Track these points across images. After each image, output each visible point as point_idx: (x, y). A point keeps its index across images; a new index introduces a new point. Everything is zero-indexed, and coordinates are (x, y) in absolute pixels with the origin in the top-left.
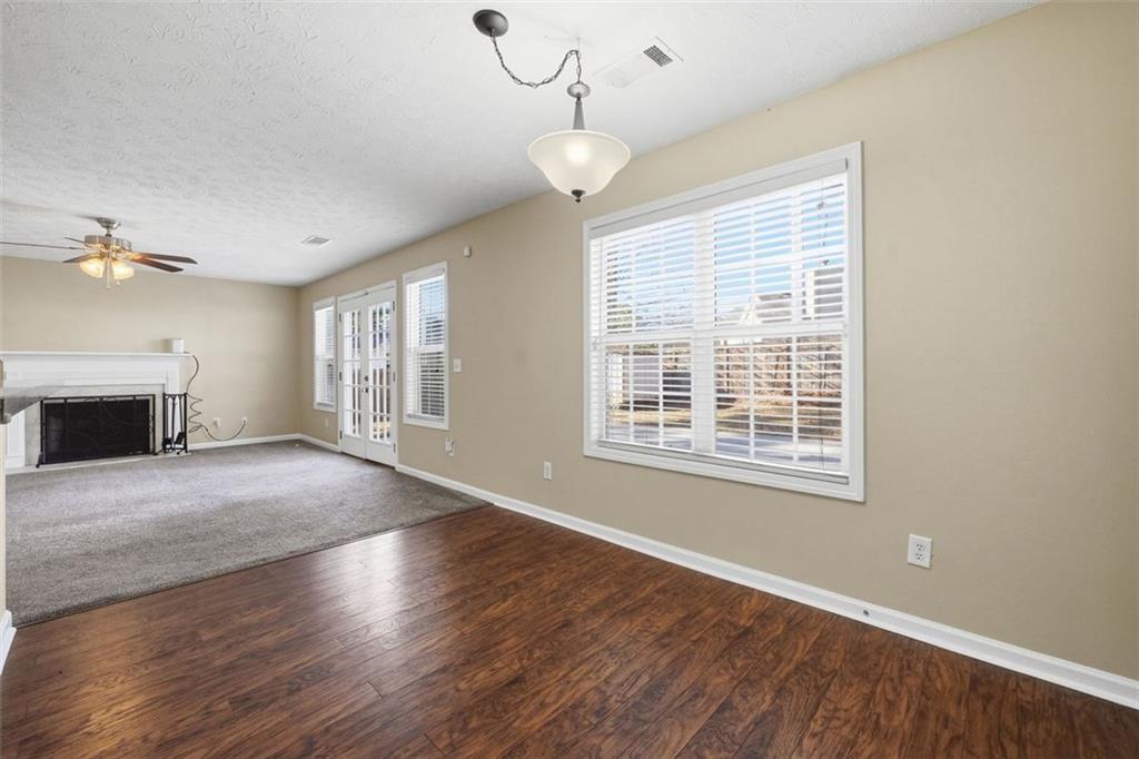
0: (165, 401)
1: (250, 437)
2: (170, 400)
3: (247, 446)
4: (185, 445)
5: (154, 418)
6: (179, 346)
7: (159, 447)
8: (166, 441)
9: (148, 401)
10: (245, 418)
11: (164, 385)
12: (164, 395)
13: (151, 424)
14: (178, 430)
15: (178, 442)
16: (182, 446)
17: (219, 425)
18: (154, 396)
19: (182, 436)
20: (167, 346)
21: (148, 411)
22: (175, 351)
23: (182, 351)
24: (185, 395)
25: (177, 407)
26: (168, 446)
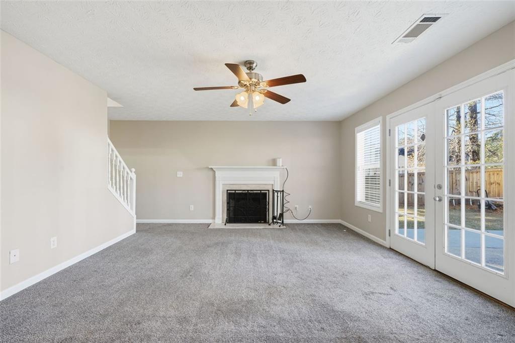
0: (273, 193)
1: (313, 219)
2: (276, 194)
3: (312, 224)
4: (283, 221)
5: (269, 203)
6: (280, 162)
7: (271, 221)
8: (274, 218)
9: (266, 193)
10: (310, 207)
11: (273, 185)
12: (273, 190)
13: (267, 207)
14: (279, 212)
15: (279, 219)
16: (281, 222)
17: (297, 209)
18: (269, 190)
19: (281, 215)
20: (274, 162)
21: (266, 199)
22: (278, 165)
23: (281, 165)
24: (283, 191)
25: (279, 198)
26: (275, 221)
